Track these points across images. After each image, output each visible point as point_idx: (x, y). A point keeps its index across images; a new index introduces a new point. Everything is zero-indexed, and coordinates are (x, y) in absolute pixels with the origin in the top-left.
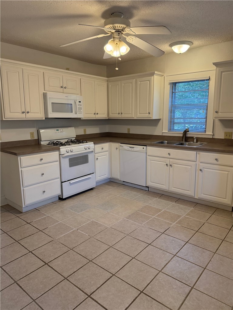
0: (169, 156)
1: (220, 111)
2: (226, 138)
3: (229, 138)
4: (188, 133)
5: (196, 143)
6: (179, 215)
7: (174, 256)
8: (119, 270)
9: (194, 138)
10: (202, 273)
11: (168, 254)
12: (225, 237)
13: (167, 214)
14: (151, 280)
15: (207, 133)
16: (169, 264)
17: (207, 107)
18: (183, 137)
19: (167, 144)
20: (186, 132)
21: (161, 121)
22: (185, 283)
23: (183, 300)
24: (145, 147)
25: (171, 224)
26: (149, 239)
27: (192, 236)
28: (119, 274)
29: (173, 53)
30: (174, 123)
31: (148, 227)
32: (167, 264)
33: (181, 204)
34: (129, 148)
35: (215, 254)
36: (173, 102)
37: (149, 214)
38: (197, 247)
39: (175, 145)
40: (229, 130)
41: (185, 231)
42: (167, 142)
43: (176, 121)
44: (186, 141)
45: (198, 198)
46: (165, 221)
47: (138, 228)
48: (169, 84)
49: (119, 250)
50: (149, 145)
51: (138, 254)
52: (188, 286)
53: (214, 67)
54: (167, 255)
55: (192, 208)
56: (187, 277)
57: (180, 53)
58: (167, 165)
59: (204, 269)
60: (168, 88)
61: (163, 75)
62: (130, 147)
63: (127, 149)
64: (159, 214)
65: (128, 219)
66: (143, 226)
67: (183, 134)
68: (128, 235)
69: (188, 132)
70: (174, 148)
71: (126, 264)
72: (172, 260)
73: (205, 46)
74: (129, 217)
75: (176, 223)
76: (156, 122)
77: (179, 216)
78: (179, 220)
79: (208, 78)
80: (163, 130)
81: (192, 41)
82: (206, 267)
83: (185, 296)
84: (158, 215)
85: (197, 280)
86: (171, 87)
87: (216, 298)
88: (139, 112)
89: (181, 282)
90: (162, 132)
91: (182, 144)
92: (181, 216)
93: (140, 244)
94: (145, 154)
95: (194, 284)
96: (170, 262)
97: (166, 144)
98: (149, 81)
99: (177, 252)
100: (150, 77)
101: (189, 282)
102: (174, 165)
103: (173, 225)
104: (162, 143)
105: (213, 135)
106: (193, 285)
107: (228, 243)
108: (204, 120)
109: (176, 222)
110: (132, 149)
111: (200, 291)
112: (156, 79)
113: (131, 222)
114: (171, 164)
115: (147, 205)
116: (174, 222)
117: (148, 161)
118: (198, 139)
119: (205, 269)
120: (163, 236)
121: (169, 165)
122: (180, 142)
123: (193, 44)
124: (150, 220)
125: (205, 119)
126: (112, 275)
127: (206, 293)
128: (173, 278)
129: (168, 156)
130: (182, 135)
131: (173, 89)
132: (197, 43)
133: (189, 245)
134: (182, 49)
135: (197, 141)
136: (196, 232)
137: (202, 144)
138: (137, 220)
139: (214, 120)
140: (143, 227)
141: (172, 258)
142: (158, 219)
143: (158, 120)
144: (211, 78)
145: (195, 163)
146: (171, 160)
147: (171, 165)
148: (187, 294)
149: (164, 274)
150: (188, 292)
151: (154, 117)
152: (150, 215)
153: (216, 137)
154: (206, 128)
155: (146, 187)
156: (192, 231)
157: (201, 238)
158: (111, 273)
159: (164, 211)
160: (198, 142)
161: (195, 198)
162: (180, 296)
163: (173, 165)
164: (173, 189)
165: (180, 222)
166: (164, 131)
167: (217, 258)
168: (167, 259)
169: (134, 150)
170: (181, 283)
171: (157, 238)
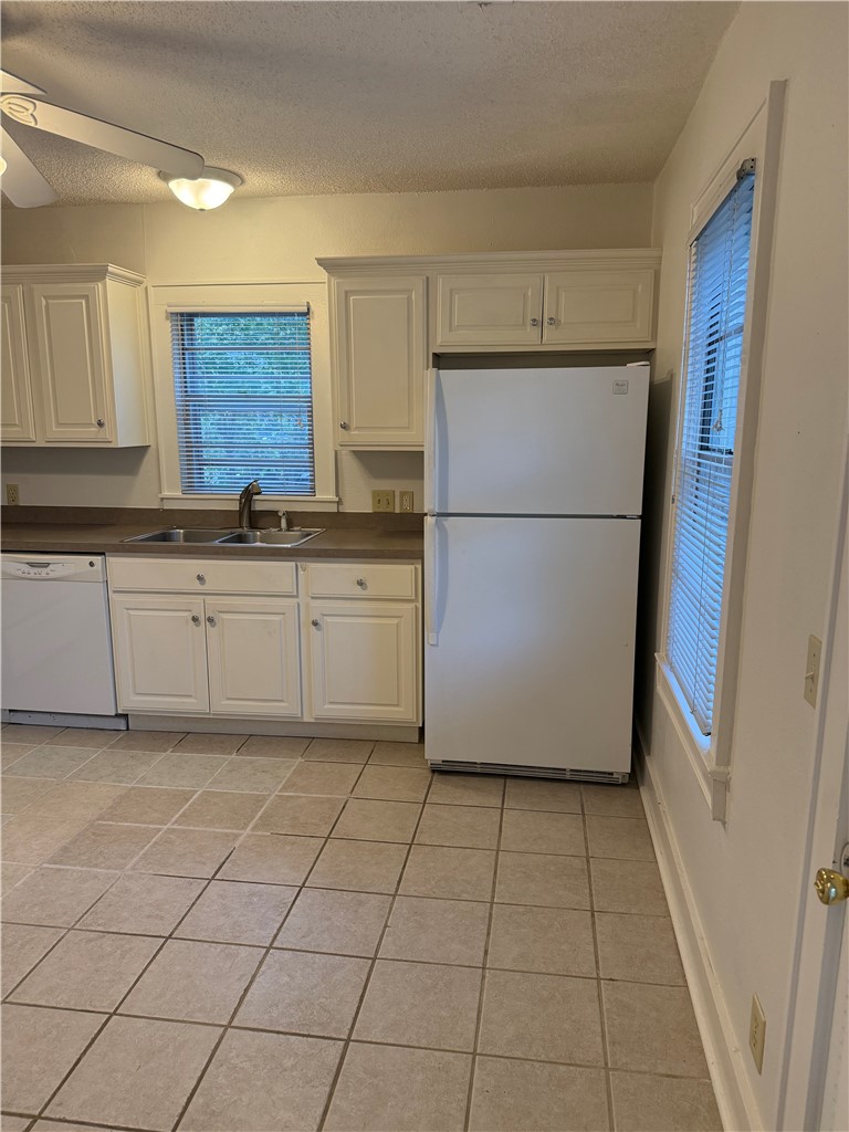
0: (202, 587)
1: (354, 424)
2: (378, 510)
3: (388, 510)
4: (256, 497)
5: (288, 530)
6: (258, 796)
7: (267, 952)
8: (59, 1088)
9: (280, 514)
10: (368, 979)
11: (244, 952)
12: (415, 832)
13: (215, 804)
14: (199, 1074)
15: (319, 497)
16: (254, 985)
17: (311, 407)
18: (240, 512)
19: (186, 540)
20: (249, 494)
21: (149, 457)
22: (319, 1034)
23: (325, 1097)
24: (97, 559)
25: (236, 837)
26: (162, 918)
27: (313, 860)
28: (60, 1104)
29: (174, 202)
30: (202, 464)
31: (151, 872)
32: (246, 990)
33: (261, 755)
34: (27, 568)
35: (394, 898)
36: (188, 385)
37: (144, 823)
38: (338, 893)
39: (217, 543)
40: (385, 485)
41: (288, 848)
42: (185, 534)
43: (207, 454)
44: (253, 526)
45: (313, 721)
46: (211, 830)
47: (113, 890)
48: (167, 318)
49: (43, 1003)
50: (117, 551)
51: (130, 991)
52: (332, 1042)
53: (323, 275)
54: (243, 955)
55: (300, 760)
56: (325, 1011)
57: (202, 210)
58: (195, 619)
59: (370, 961)
60: (164, 333)
61: (140, 283)
62: (32, 565)
63: (19, 573)
64: (184, 813)
65: (61, 863)
66: (130, 873)
67: (240, 500)
68: (72, 928)
69: (259, 493)
70: (217, 553)
71: (85, 1052)
72: (263, 968)
73: (283, 195)
74: (64, 854)
75: (253, 829)
76: (130, 458)
77: (260, 800)
78: (260, 814)
79: (305, 309)
80: (161, 487)
81: (240, 172)
82: (377, 952)
83: (330, 1079)
84: (183, 815)
85: (359, 1008)
86: (177, 330)
87: (423, 1043)
88: (57, 421)
89: (309, 1036)
90: (160, 496)
91: (241, 539)
92: (265, 798)
93: (131, 949)
94: (101, 586)
95: (349, 1027)
96: (257, 979)
97: (182, 543)
98: (86, 297)
99: (275, 931)
100: (91, 285)
101: (334, 1025)
102: (225, 616)
103: (242, 838)
104: (165, 537)
105: (339, 503)
106: (347, 1032)
107: (427, 849)
108: (306, 453)
109: (251, 825)
110: (40, 570)
111: (374, 1040)
112: (114, 293)
113: (74, 871)
114: (211, 615)
115: (133, 788)
116: (246, 825)
117: (117, 611)
118: (293, 519)
119: (374, 959)
120: (215, 887)
121: (202, 619)
122: (233, 530)
123: (243, 182)
124: (156, 843)
125: (308, 450)
126: (29, 1121)
127: (392, 1042)
128: (278, 1032)
129: (197, 586)
130: (235, 507)
131: (183, 335)
132: (256, 180)
133: (311, 893)
134: (208, 194)
135: (290, 526)
136: (326, 842)
137: (308, 535)
138: (101, 859)
139: (336, 452)
140: (130, 877)
141: (261, 963)
142: (184, 831)
143: (139, 452)
144: (312, 308)
145: (296, 600)
146: (209, 599)
147: (210, 620)
148: (334, 1070)
149: (243, 1032)
150: (337, 1061)
151: (124, 440)
152: (151, 823)
153: (348, 508)
154: (313, 481)
155: (118, 716)
156: (312, 840)
157: (344, 858)
158: (21, 1115)
159: (201, 795)
160: (295, 529)
161: (305, 720)
162: (313, 1086)
163: (218, 617)
164: (225, 706)
165: (265, 822)
166: (166, 493)
167: (405, 911)
168: (242, 973)
169: (52, 575)
170: (310, 1039)
171: (193, 904)
